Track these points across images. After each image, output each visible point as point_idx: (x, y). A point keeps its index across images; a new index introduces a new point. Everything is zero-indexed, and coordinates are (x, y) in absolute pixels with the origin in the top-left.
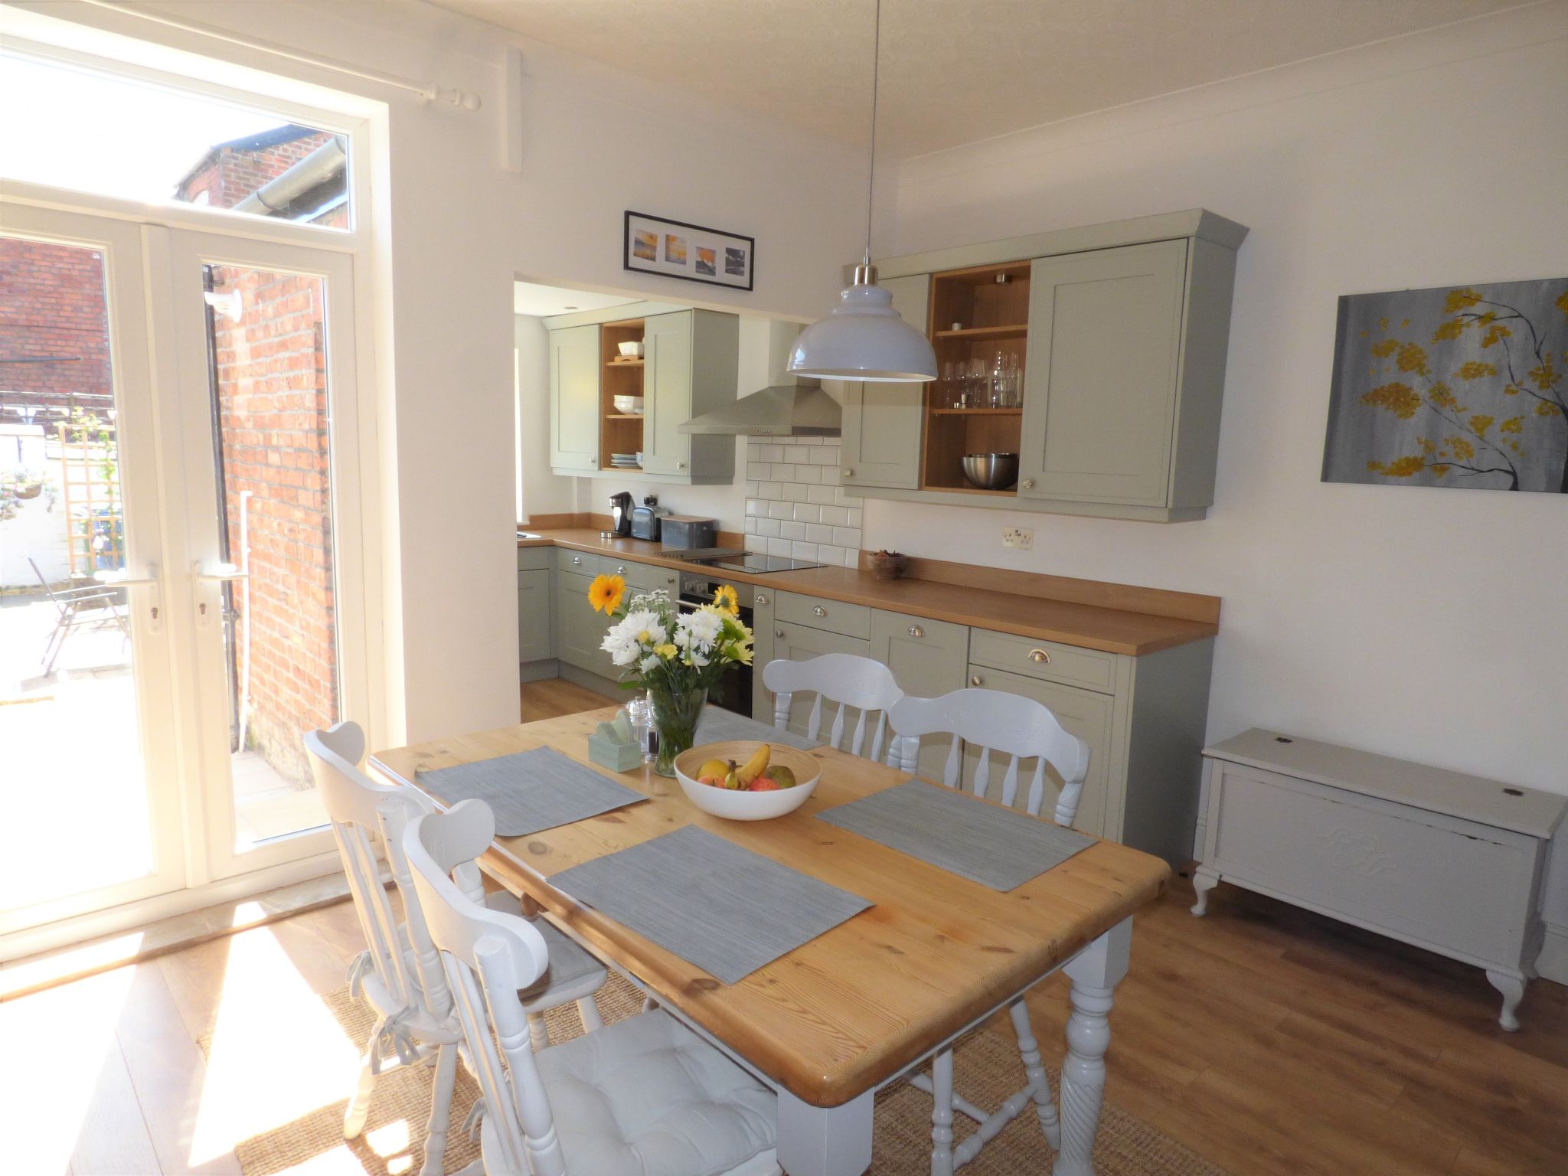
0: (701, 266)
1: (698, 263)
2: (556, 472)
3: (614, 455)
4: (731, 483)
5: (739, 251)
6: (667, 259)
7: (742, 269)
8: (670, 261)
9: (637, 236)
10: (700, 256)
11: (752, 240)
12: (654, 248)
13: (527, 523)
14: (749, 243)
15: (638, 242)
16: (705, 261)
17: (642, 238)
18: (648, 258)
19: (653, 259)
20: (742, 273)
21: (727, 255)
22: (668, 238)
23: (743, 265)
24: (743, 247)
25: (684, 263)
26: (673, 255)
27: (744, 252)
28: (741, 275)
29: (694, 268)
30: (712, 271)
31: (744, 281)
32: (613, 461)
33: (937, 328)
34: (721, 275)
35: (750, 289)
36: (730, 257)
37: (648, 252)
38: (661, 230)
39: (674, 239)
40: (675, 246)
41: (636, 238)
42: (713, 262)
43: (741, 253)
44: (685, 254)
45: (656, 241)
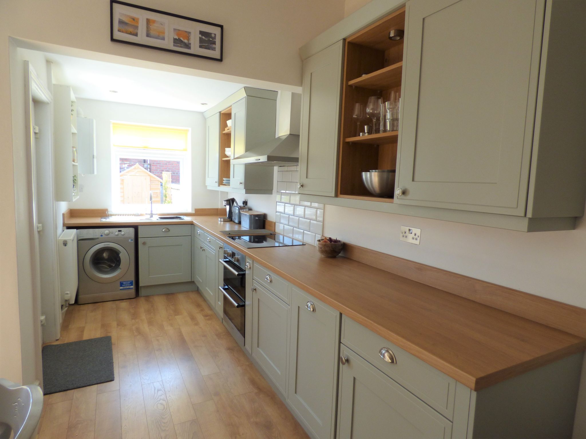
0: (177, 41)
1: (175, 40)
2: (209, 188)
3: (224, 179)
4: (272, 194)
5: (211, 34)
6: (148, 35)
7: (214, 46)
8: (150, 37)
9: (120, 18)
10: (178, 35)
11: (221, 27)
12: (136, 27)
13: (194, 212)
14: (219, 29)
15: (121, 22)
16: (182, 39)
17: (124, 19)
18: (131, 34)
19: (136, 35)
20: (214, 49)
21: (200, 36)
22: (148, 21)
23: (214, 43)
24: (216, 31)
25: (163, 39)
26: (152, 33)
27: (215, 35)
28: (213, 50)
29: (172, 44)
30: (188, 46)
31: (216, 54)
32: (224, 182)
33: (349, 79)
34: (195, 49)
35: (221, 60)
36: (203, 37)
37: (131, 30)
38: (142, 16)
39: (154, 22)
40: (153, 27)
41: (119, 19)
42: (188, 40)
43: (213, 35)
44: (164, 33)
45: (137, 22)
